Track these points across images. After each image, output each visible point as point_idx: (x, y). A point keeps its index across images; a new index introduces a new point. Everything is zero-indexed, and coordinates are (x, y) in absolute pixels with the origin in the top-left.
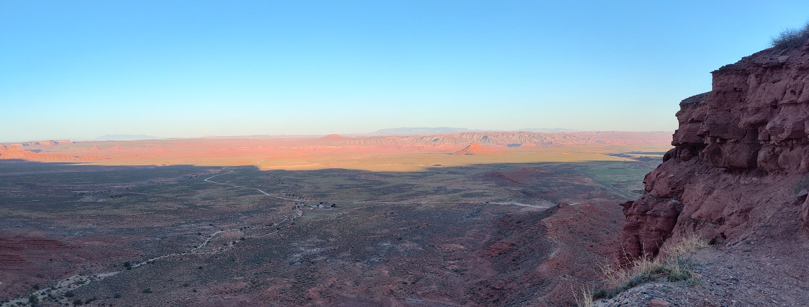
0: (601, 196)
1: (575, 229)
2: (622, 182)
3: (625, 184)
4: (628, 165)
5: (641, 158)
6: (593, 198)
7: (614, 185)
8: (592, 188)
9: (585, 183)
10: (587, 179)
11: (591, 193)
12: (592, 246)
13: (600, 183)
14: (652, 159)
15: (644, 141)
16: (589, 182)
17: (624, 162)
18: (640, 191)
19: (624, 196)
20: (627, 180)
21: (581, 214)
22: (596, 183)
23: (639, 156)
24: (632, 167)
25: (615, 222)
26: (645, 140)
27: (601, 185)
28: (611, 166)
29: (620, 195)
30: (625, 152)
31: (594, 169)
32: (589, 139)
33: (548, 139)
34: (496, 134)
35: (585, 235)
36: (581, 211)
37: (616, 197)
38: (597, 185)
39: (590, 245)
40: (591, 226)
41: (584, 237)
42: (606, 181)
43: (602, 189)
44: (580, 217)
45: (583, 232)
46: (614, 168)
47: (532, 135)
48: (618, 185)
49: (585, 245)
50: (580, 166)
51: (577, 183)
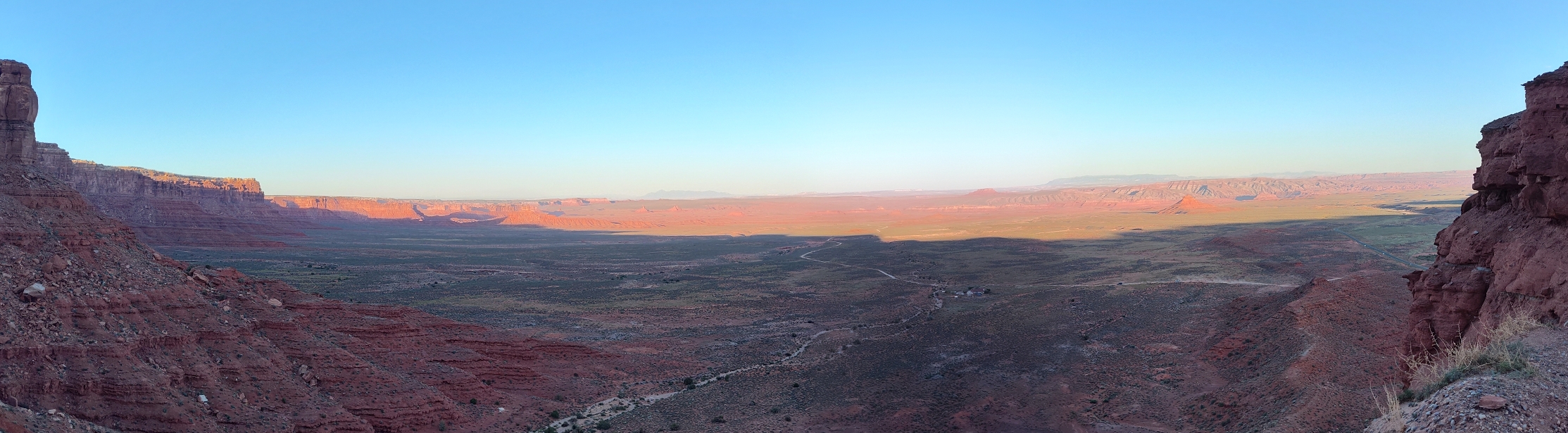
0: (1371, 266)
1: (1337, 314)
2: (1401, 246)
3: (1405, 247)
4: (1408, 220)
5: (1426, 210)
6: (1360, 269)
7: (1388, 250)
8: (1358, 256)
9: (1348, 248)
10: (1351, 242)
11: (1358, 262)
12: (1361, 339)
13: (1371, 248)
14: (1443, 211)
15: (1430, 185)
16: (1353, 246)
17: (1402, 216)
18: (1427, 257)
19: (1404, 265)
20: (1407, 242)
21: (1344, 293)
22: (1364, 248)
23: (1423, 207)
24: (1415, 223)
25: (1393, 303)
26: (1431, 183)
27: (1371, 251)
28: (1384, 223)
29: (1398, 264)
30: (1402, 202)
31: (1360, 228)
32: (1352, 186)
33: (1295, 187)
34: (1220, 183)
35: (1351, 324)
36: (1344, 288)
37: (1393, 266)
38: (1365, 250)
39: (1359, 337)
40: (1359, 309)
41: (1349, 326)
42: (1378, 245)
43: (1374, 256)
44: (1343, 298)
45: (1349, 318)
46: (1388, 226)
47: (1270, 183)
48: (1395, 250)
49: (1352, 337)
50: (1340, 225)
51: (1336, 249)
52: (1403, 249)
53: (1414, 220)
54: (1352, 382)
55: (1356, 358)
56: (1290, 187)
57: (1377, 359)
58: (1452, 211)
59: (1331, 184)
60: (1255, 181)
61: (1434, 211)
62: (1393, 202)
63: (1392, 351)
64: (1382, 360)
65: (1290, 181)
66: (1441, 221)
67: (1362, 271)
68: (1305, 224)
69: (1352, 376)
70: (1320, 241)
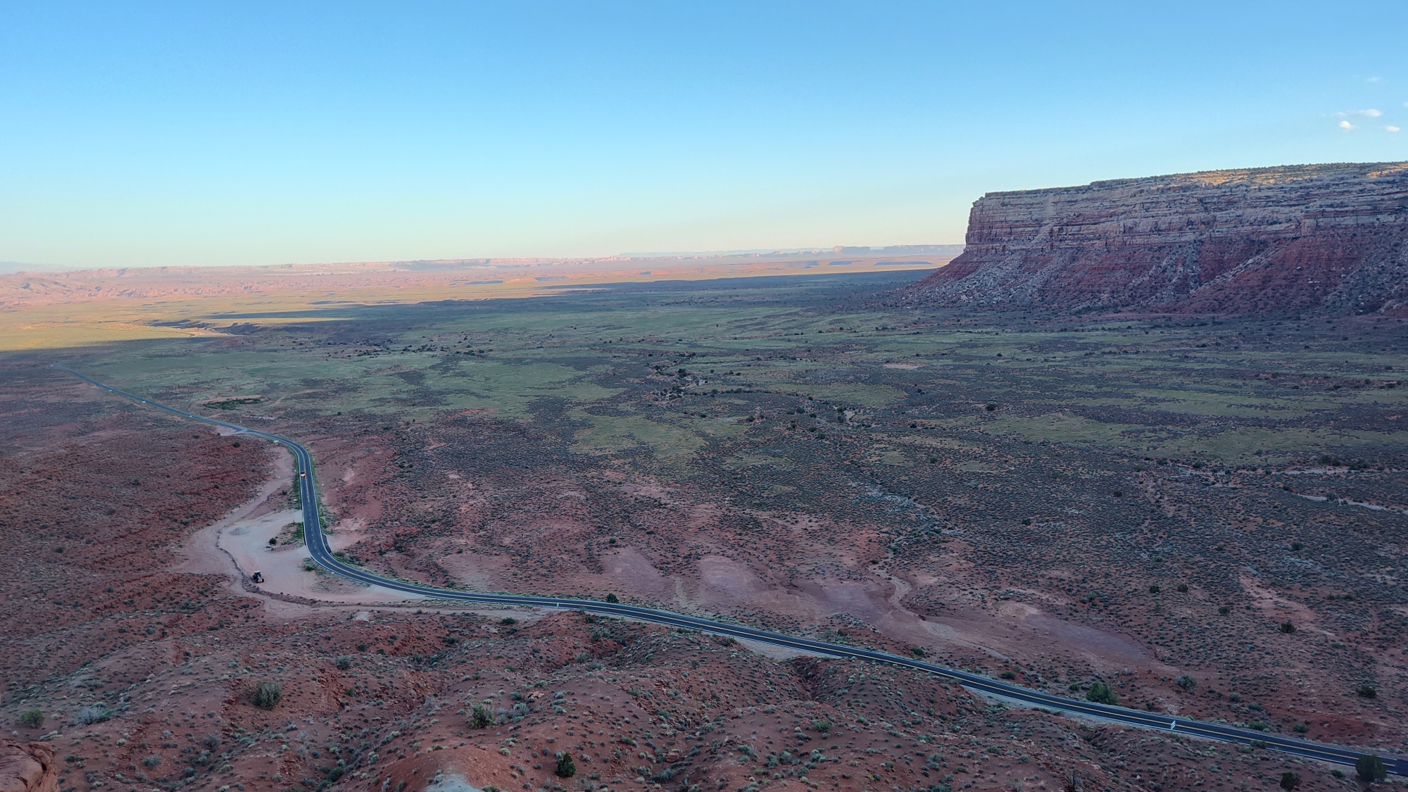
0: (116, 424)
2: (179, 387)
3: (186, 390)
4: (198, 345)
5: (234, 329)
6: (93, 430)
7: (156, 396)
8: (95, 407)
9: (77, 396)
10: (84, 386)
11: (92, 419)
12: (60, 550)
13: (120, 394)
14: (263, 329)
15: (246, 288)
16: (88, 392)
17: (188, 339)
18: (223, 403)
19: (179, 419)
20: (193, 381)
21: (36, 476)
22: (108, 394)
23: (229, 323)
24: (211, 349)
25: (137, 484)
26: (250, 285)
27: (120, 398)
28: (152, 351)
29: (169, 417)
30: (194, 315)
31: (106, 360)
32: (98, 289)
35: (43, 527)
36: (39, 467)
37: (159, 422)
38: (110, 399)
39: (56, 547)
40: (63, 500)
41: (41, 532)
42: (135, 388)
43: (124, 407)
44: (32, 485)
45: (39, 517)
46: (161, 356)
48: (167, 394)
49: (41, 549)
50: (65, 358)
51: (52, 399)
52: (182, 393)
53: (209, 345)
54: (25, 626)
55: (39, 584)
57: (82, 580)
58: (279, 330)
59: (54, 286)
61: (249, 329)
62: (176, 317)
63: (120, 563)
64: (92, 580)
66: (258, 346)
67: (96, 434)
69: (25, 616)
70: (19, 387)
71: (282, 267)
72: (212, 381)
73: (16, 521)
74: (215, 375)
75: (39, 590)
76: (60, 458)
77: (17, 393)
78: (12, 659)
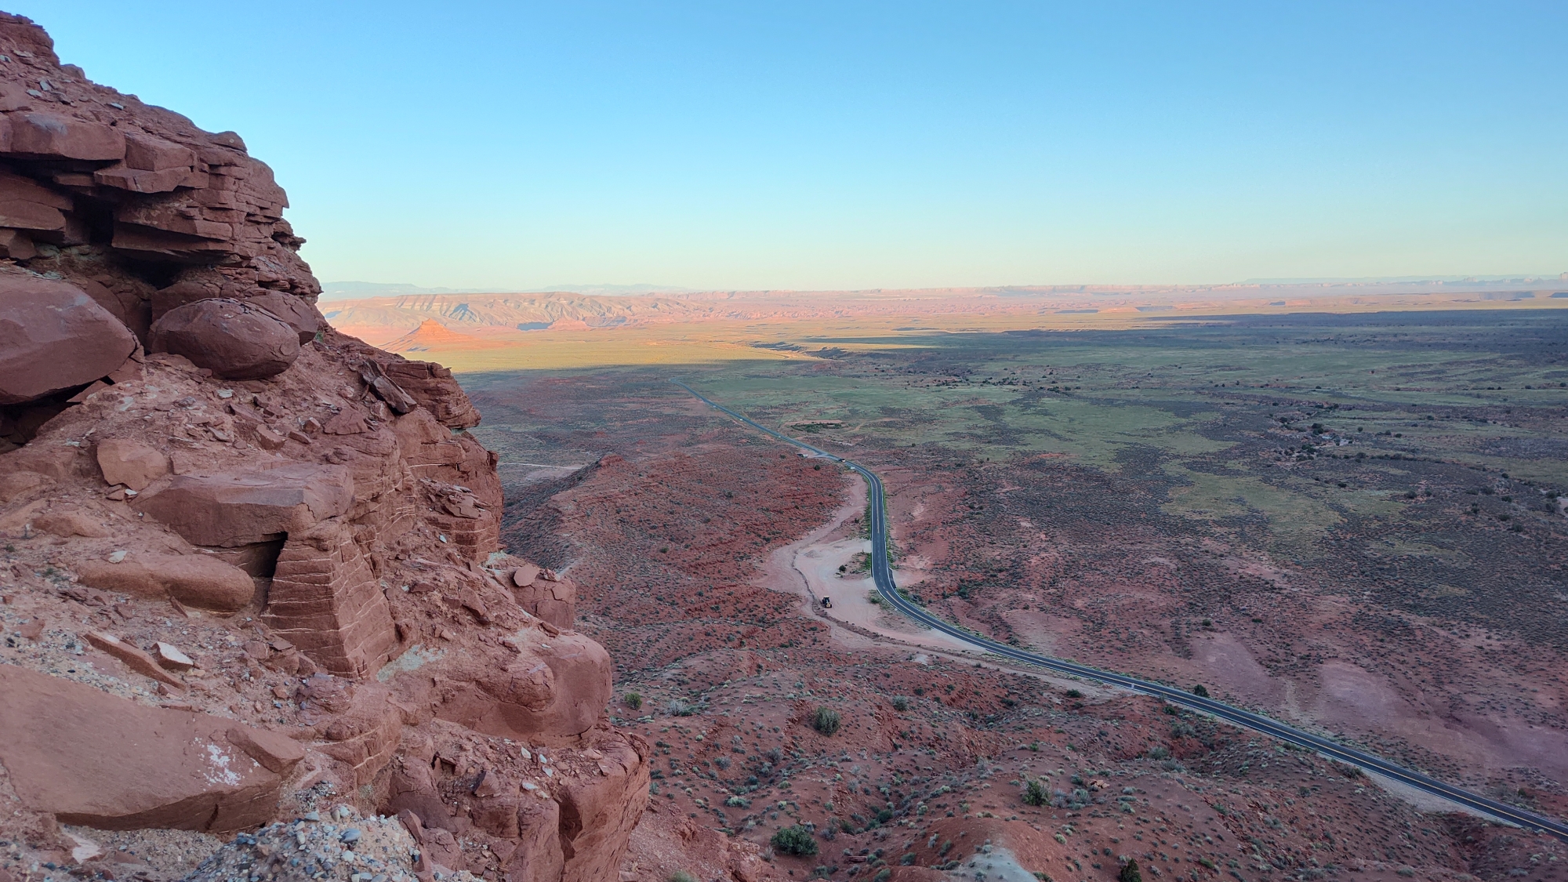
0: (717, 439)
1: (632, 513)
2: (772, 407)
3: (777, 410)
4: (791, 367)
5: (823, 353)
6: (699, 442)
7: (751, 415)
8: (700, 421)
9: (687, 409)
10: (693, 400)
11: (698, 432)
12: (664, 551)
13: (722, 410)
14: (850, 354)
15: (837, 312)
16: (696, 407)
17: (783, 361)
18: (808, 426)
19: (769, 438)
20: (783, 402)
21: (650, 480)
22: (712, 410)
23: (819, 347)
24: (801, 372)
25: (730, 496)
27: (721, 415)
28: (753, 371)
30: (789, 337)
32: (711, 309)
33: (617, 310)
34: (490, 300)
35: (653, 528)
36: (653, 472)
37: (753, 439)
38: (713, 414)
39: (661, 547)
40: (670, 505)
41: (651, 532)
42: (735, 406)
43: (724, 423)
44: (647, 488)
45: (651, 518)
46: (758, 376)
47: (576, 301)
48: (761, 414)
49: (649, 547)
50: (680, 373)
51: (668, 411)
52: (773, 413)
53: (800, 368)
54: (633, 616)
55: (647, 580)
56: (609, 309)
57: (678, 581)
58: (863, 356)
59: (676, 306)
60: (549, 298)
61: (837, 353)
62: (774, 339)
63: (711, 570)
64: (687, 583)
65: (609, 299)
66: (843, 371)
67: (700, 446)
68: (623, 370)
69: (634, 606)
70: (643, 397)
71: (871, 292)
72: (801, 404)
73: (632, 519)
74: (804, 397)
75: (645, 584)
76: (669, 466)
77: (642, 403)
78: (622, 643)
